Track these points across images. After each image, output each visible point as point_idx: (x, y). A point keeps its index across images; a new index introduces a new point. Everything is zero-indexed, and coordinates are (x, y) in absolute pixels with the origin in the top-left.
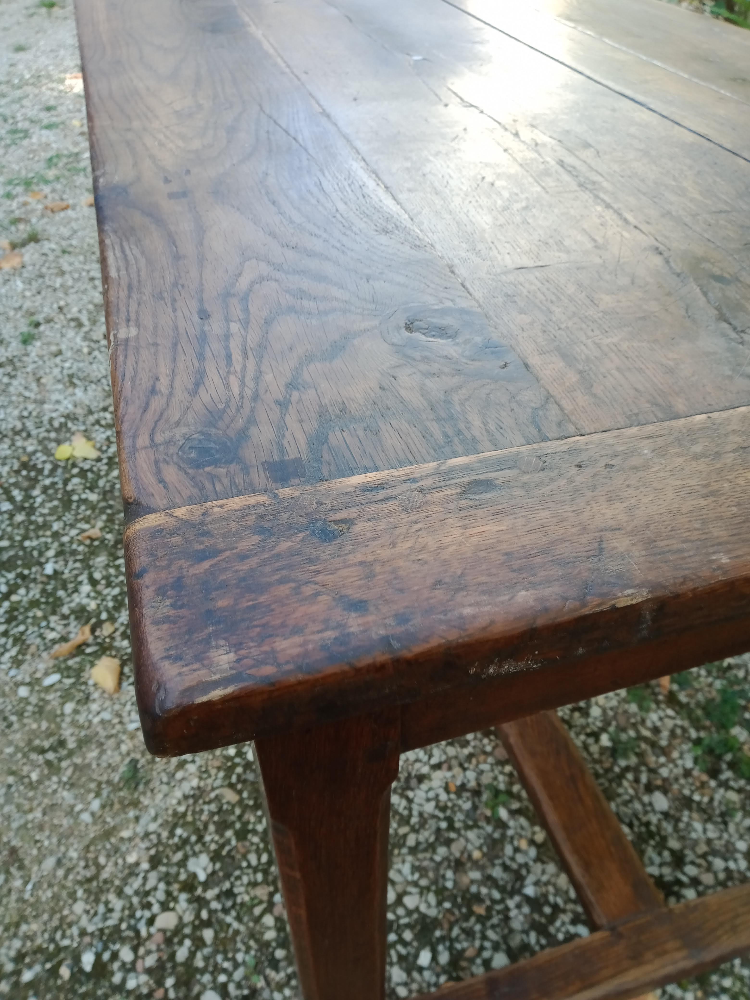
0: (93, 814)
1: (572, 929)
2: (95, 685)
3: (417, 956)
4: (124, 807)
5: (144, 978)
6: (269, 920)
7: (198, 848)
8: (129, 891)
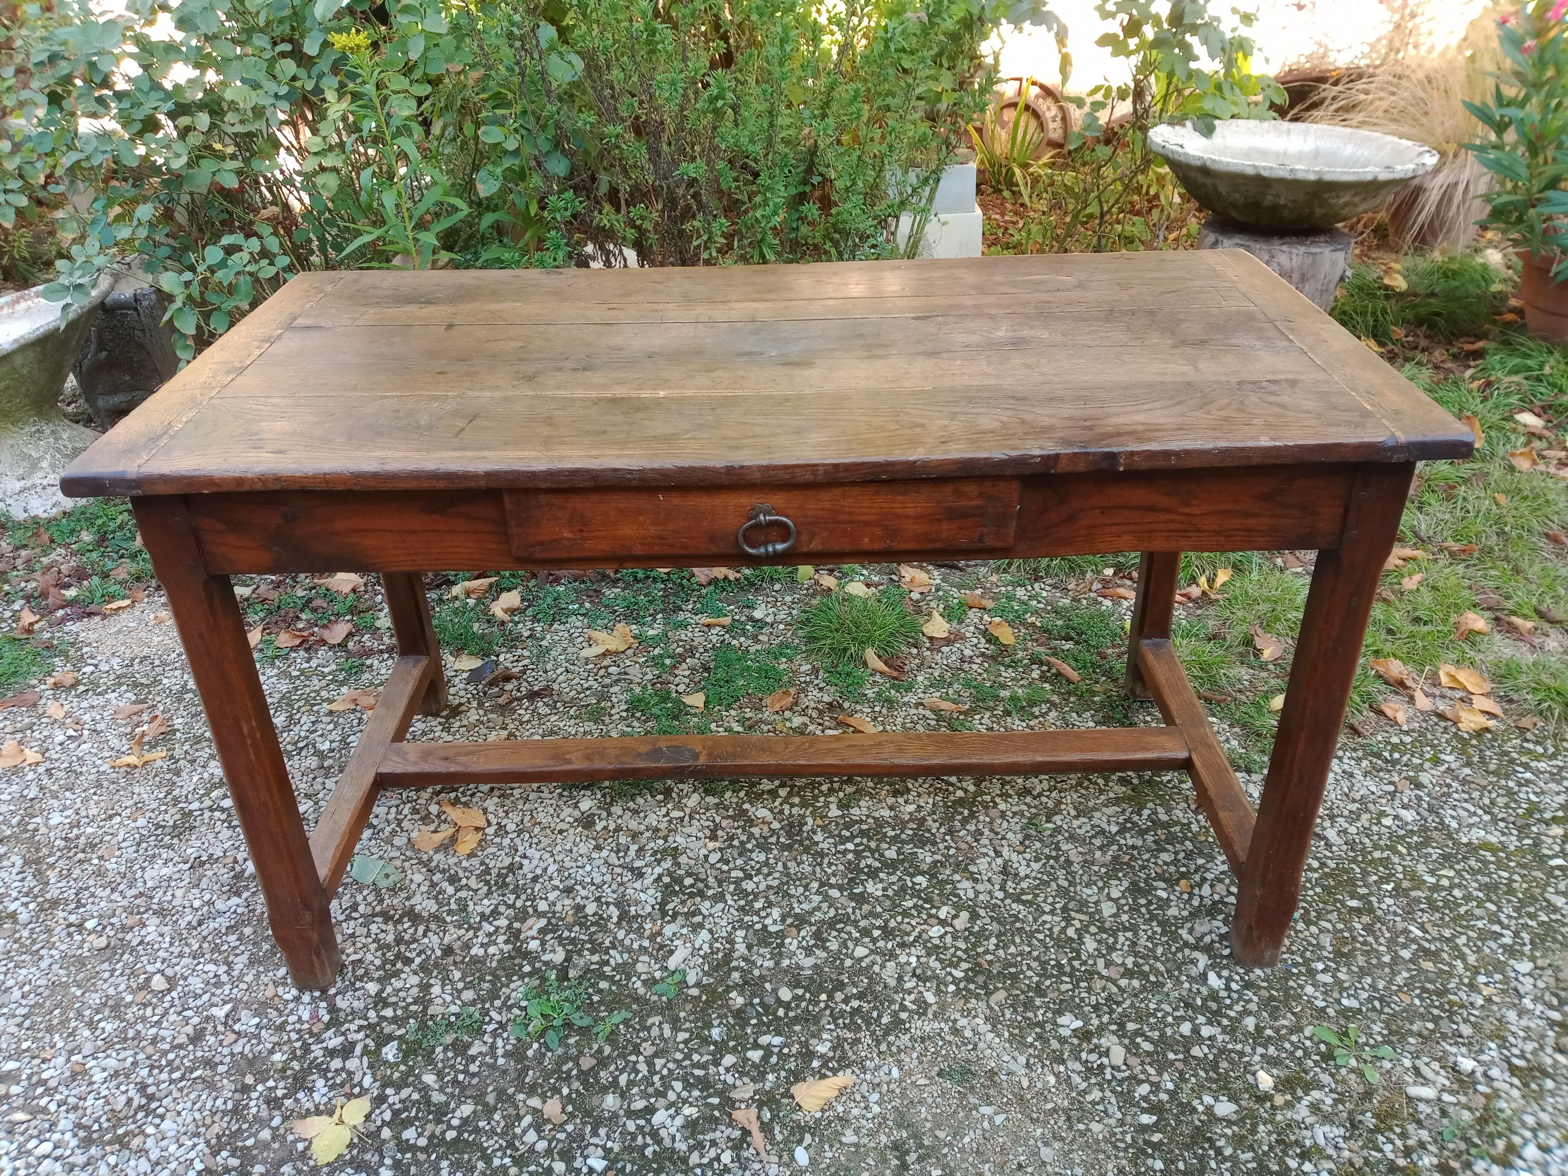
0: (996, 1114)
1: (1145, 817)
2: (823, 1111)
3: (1160, 899)
4: (995, 1084)
5: (1166, 1076)
6: (1123, 982)
7: (1048, 1027)
8: (1084, 1085)
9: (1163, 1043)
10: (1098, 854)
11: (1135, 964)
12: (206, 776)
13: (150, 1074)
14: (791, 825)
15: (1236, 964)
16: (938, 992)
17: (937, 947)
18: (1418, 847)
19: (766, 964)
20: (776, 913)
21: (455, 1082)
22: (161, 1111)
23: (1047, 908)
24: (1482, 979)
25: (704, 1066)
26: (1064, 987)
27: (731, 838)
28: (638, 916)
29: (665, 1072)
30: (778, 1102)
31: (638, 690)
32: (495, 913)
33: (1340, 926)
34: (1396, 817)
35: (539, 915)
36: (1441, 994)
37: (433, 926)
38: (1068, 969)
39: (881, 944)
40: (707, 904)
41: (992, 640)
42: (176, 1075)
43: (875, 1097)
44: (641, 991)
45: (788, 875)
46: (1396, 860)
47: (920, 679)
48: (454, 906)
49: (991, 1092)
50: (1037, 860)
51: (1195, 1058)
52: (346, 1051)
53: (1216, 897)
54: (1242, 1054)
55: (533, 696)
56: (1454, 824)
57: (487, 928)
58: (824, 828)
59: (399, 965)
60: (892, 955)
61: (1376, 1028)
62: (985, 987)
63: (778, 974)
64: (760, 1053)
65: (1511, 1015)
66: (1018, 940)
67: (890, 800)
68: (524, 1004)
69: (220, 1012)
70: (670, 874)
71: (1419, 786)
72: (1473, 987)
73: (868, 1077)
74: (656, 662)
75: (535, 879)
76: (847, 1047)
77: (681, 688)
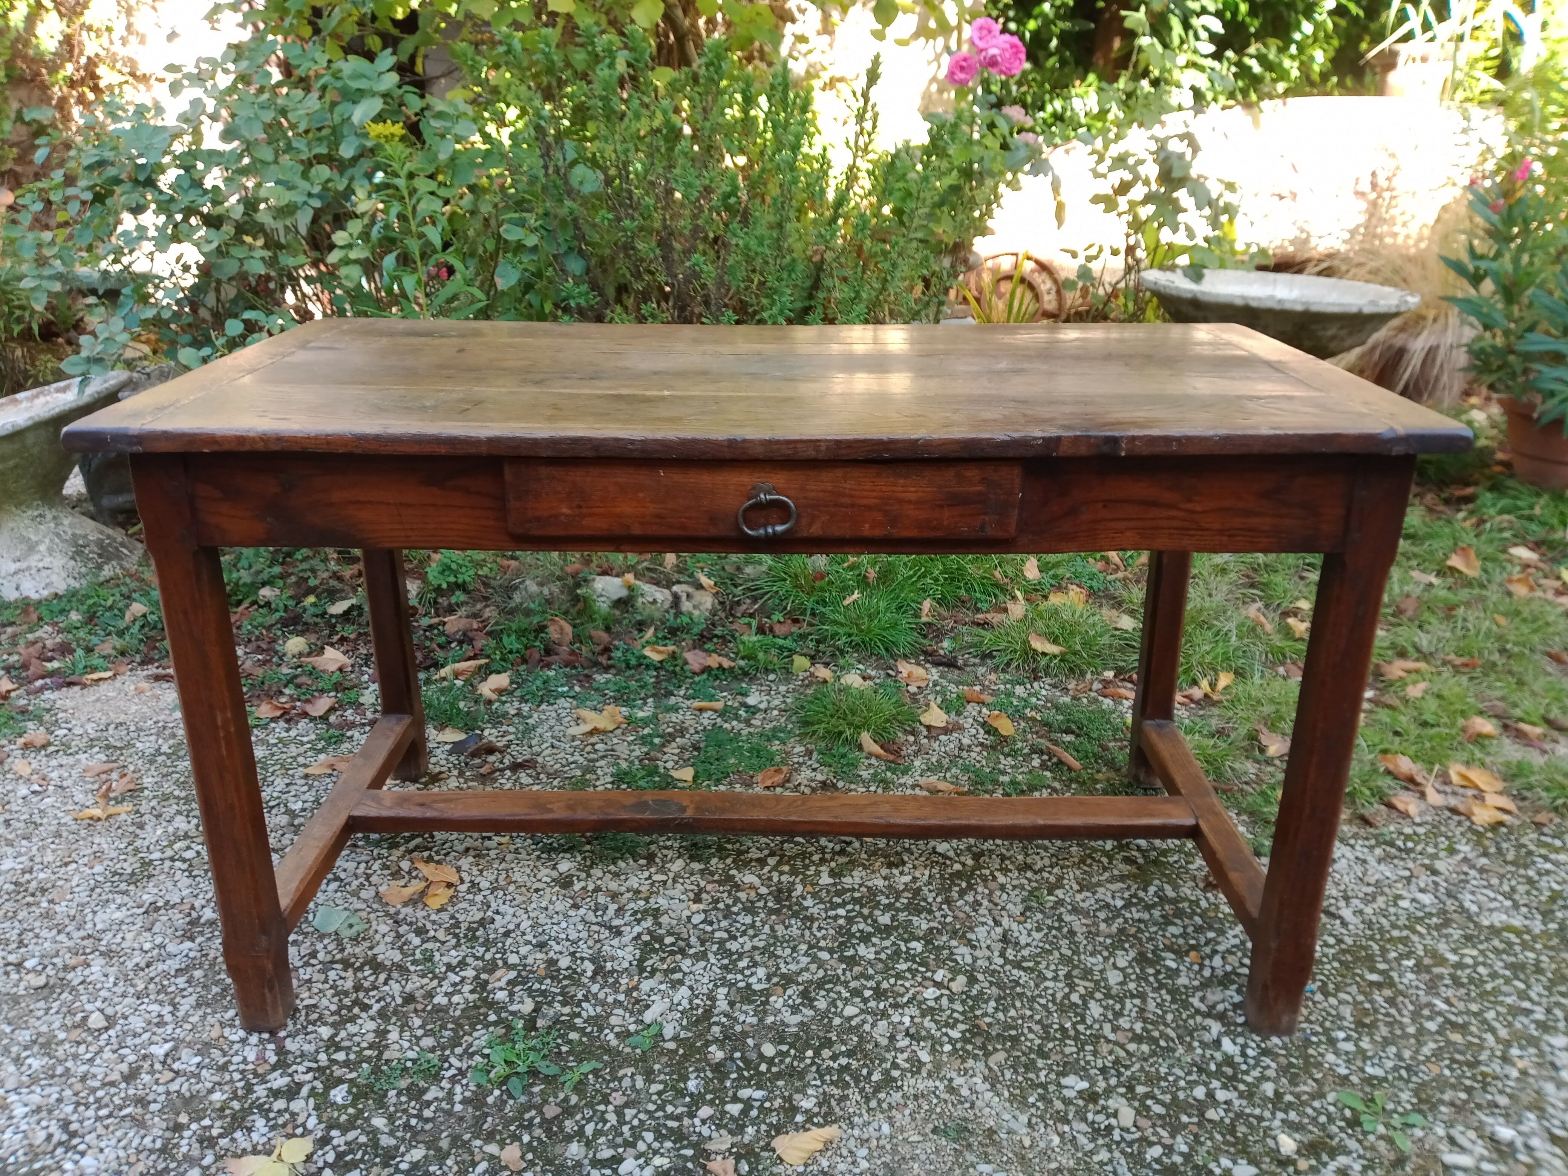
1: (1151, 893)
2: (806, 1165)
3: (1168, 969)
4: (994, 1143)
5: (1179, 1139)
6: (1132, 1047)
7: (1051, 1088)
8: (1091, 1146)
9: (1176, 1105)
10: (1103, 926)
11: (1144, 1029)
12: (171, 829)
13: (75, 1111)
14: (780, 891)
15: (1252, 1031)
16: (933, 1051)
17: (932, 1009)
18: (1437, 928)
19: (749, 1020)
20: (761, 972)
21: (407, 1126)
22: (82, 1147)
23: (1050, 975)
24: (1515, 1051)
25: (678, 1118)
26: (1068, 1050)
27: (716, 901)
28: (614, 971)
29: (636, 1122)
30: (757, 1156)
31: (624, 765)
32: (463, 964)
33: (1361, 998)
34: (1414, 900)
35: (510, 967)
36: (1472, 1065)
37: (395, 975)
38: (1072, 1033)
39: (872, 1004)
40: (688, 962)
41: (991, 730)
42: (103, 1112)
43: (863, 1152)
44: (614, 1042)
45: (775, 937)
46: (1415, 938)
47: (917, 763)
48: (418, 956)
49: (990, 1150)
50: (1039, 929)
51: (1210, 1121)
52: (292, 1092)
53: (1229, 968)
54: (1260, 1119)
55: (516, 767)
56: (1474, 908)
57: (453, 978)
58: (814, 895)
59: (356, 1010)
60: (884, 1015)
61: (1405, 1096)
62: (983, 1047)
63: (761, 1030)
64: (739, 1107)
65: (1549, 1088)
66: (1018, 1004)
67: (885, 871)
68: (486, 1051)
69: (159, 1051)
70: (649, 932)
71: (1435, 872)
72: (1505, 1059)
73: (856, 1132)
74: (644, 740)
75: (507, 934)
76: (833, 1103)
77: (670, 765)
